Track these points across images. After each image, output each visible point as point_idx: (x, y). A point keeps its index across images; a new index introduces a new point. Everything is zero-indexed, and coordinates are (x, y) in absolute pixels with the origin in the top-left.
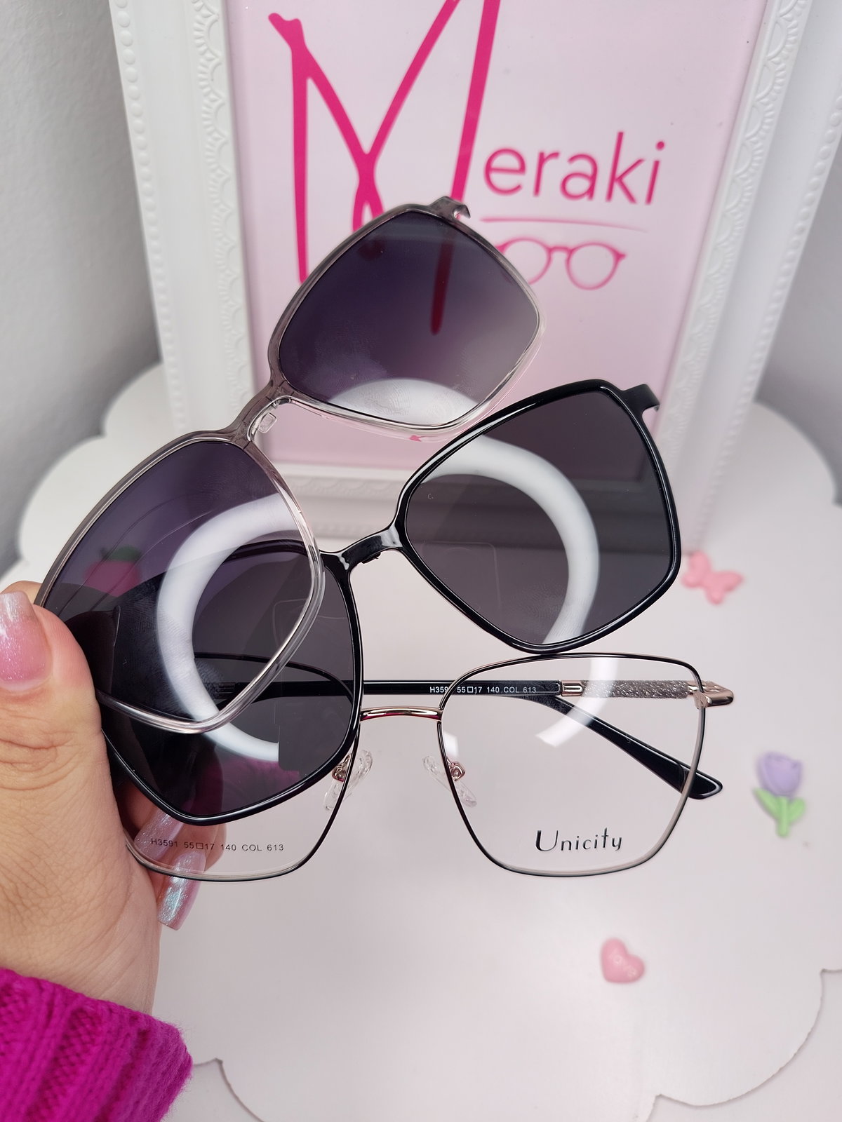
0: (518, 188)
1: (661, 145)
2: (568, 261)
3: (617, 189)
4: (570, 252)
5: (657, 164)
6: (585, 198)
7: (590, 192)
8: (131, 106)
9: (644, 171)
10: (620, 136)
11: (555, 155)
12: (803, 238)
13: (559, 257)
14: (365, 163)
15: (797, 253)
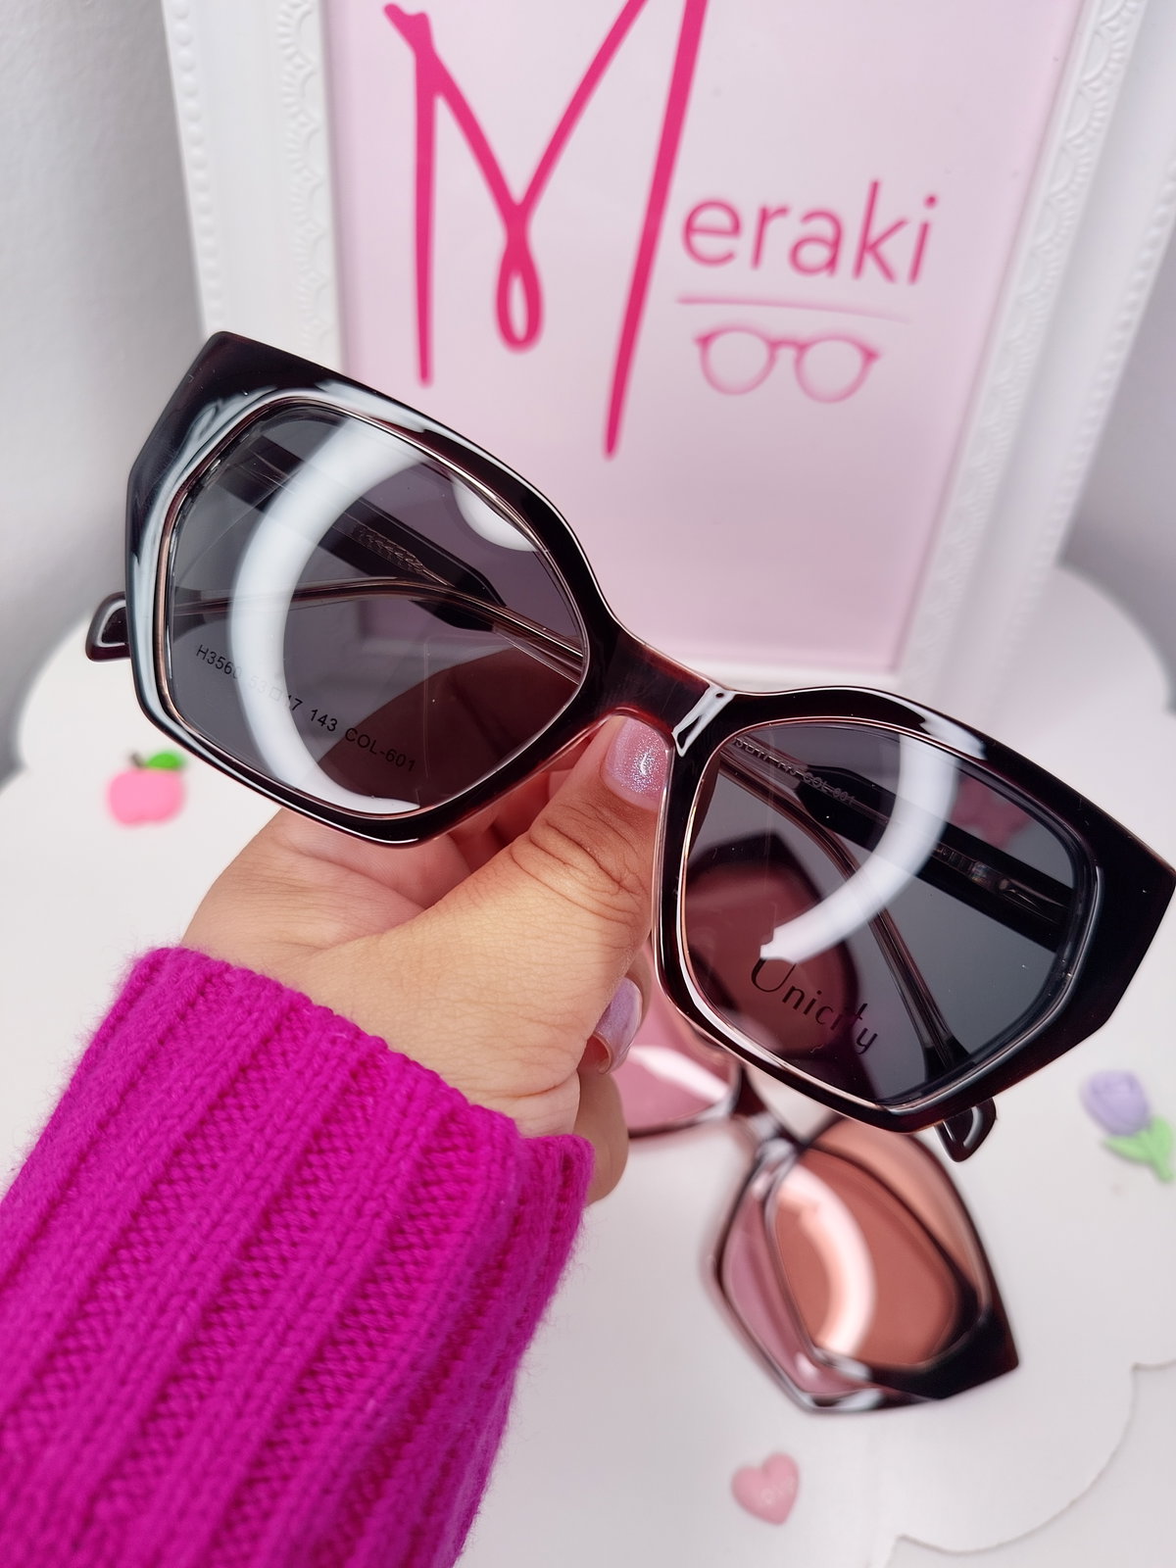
0: (728, 257)
1: (931, 201)
2: (798, 362)
3: (870, 263)
4: (802, 347)
5: (925, 229)
6: (823, 276)
7: (832, 264)
8: (187, 130)
9: (906, 240)
10: (875, 187)
11: (782, 211)
12: (1128, 336)
13: (787, 355)
14: (515, 215)
15: (1118, 357)
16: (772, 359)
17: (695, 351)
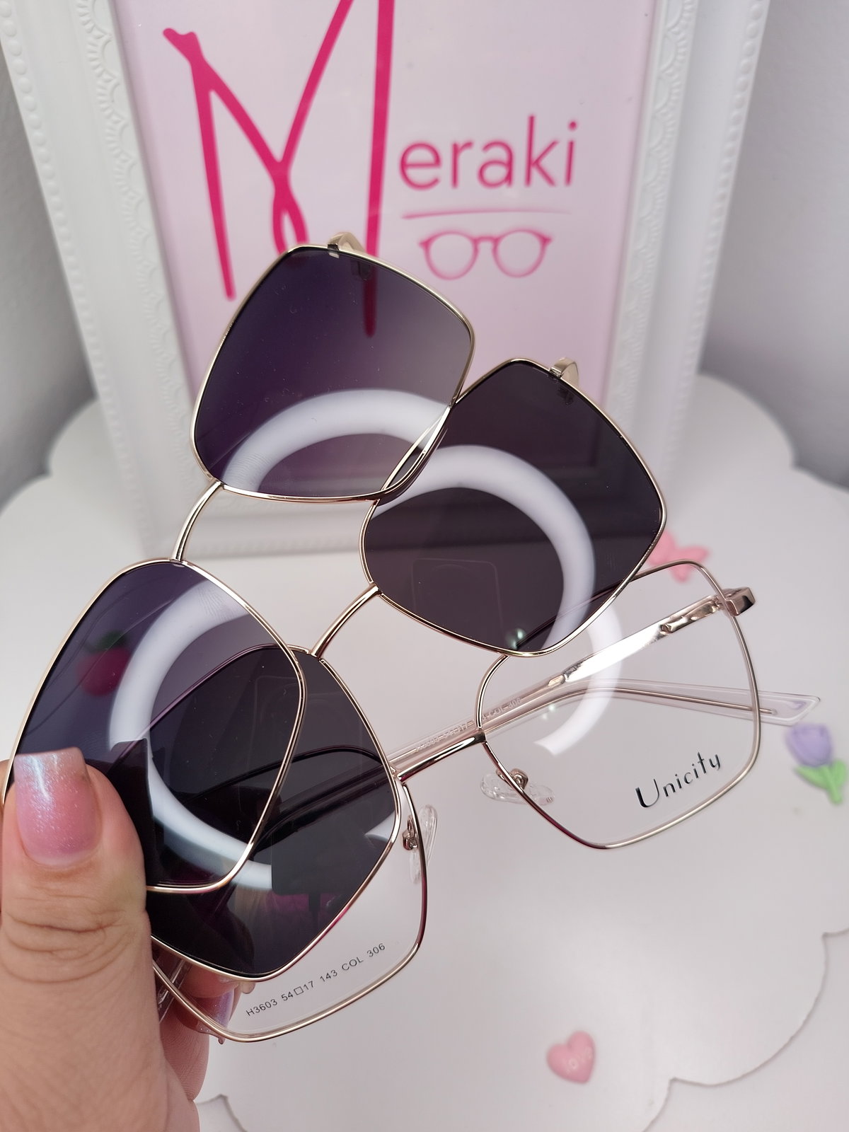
0: (435, 182)
1: (573, 125)
2: (495, 250)
3: (535, 174)
4: (496, 241)
5: (571, 145)
6: (504, 187)
7: (509, 178)
9: (560, 153)
10: (532, 120)
11: (468, 145)
13: (486, 247)
14: (279, 170)
16: (476, 251)
17: (421, 251)
